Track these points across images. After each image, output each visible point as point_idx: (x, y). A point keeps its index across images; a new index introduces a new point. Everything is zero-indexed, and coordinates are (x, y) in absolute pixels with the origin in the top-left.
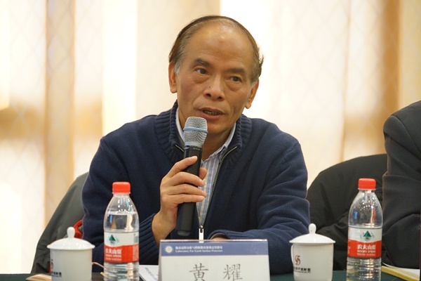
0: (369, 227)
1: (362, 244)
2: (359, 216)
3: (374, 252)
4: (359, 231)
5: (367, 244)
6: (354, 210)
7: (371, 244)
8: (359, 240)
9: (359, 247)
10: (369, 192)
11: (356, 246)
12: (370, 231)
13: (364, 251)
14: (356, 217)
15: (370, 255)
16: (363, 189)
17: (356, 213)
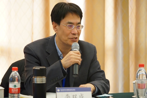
0: (15, 83)
1: (13, 89)
2: (12, 79)
3: (17, 91)
4: (12, 85)
5: (15, 89)
6: (11, 78)
7: (16, 89)
8: (12, 88)
9: (12, 90)
10: (15, 71)
11: (11, 90)
12: (16, 85)
13: (14, 91)
14: (11, 80)
15: (16, 93)
16: (13, 71)
17: (11, 79)
